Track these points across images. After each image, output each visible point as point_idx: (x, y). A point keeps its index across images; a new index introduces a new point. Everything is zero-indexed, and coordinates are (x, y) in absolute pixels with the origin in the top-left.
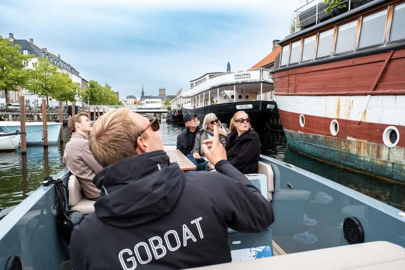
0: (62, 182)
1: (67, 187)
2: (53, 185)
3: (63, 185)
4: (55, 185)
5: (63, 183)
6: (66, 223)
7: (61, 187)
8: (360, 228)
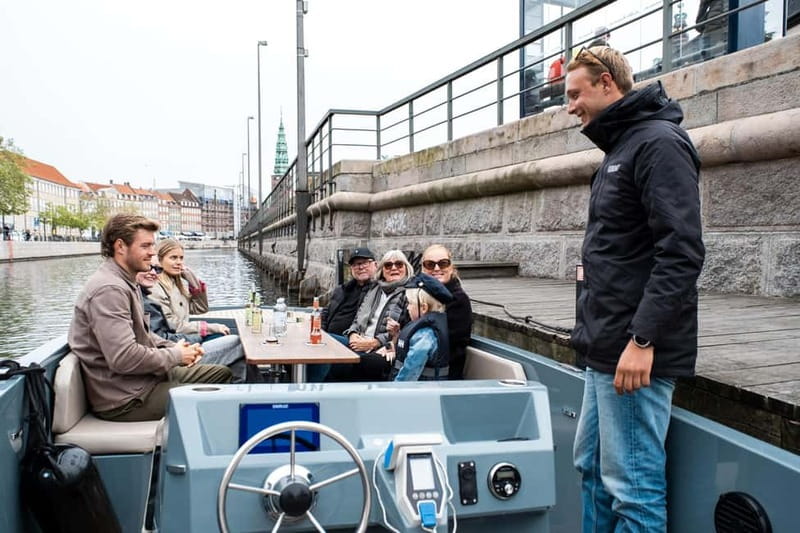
0: (44, 371)
1: (51, 384)
2: (21, 377)
3: (46, 380)
4: (25, 379)
5: (45, 374)
6: (46, 475)
7: (39, 383)
8: (762, 520)
